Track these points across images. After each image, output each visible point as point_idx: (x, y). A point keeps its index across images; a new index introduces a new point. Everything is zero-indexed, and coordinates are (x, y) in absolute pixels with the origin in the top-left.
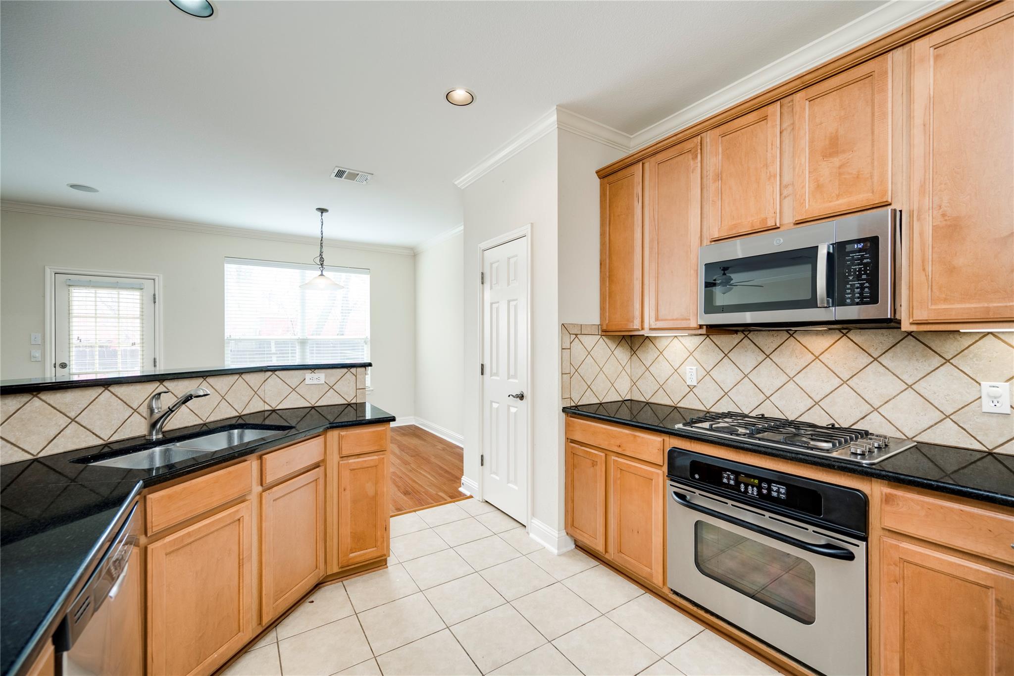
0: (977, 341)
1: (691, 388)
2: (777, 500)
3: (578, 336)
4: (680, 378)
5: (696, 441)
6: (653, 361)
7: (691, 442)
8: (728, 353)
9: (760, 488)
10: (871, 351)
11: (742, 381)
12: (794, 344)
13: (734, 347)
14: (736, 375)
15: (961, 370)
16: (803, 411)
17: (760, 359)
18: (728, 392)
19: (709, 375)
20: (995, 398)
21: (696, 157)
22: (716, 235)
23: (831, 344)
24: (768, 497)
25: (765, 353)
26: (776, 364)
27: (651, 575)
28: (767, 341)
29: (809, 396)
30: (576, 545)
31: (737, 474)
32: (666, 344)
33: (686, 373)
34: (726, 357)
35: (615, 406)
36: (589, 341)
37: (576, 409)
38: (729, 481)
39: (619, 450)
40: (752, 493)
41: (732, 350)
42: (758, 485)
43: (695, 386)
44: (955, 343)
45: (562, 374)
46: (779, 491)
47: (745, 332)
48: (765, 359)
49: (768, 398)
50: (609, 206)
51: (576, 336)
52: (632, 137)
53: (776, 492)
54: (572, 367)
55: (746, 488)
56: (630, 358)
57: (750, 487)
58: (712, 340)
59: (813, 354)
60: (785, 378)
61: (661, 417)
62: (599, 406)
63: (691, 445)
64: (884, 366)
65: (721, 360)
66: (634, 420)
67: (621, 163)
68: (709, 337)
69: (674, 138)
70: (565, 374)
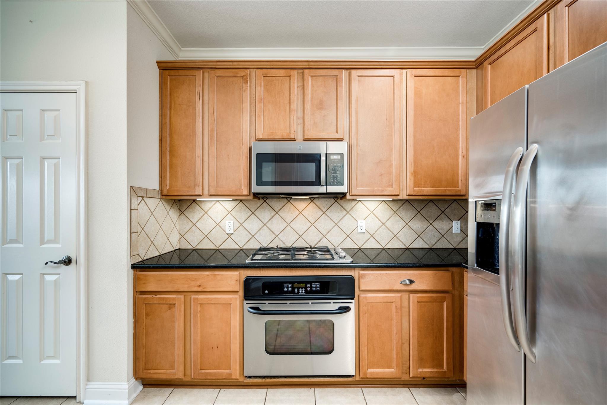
0: (356, 204)
1: (229, 235)
2: (316, 292)
3: (144, 198)
4: (221, 229)
5: (264, 269)
6: (199, 219)
7: (260, 270)
8: (254, 211)
9: (306, 288)
10: (322, 209)
11: (263, 228)
12: (290, 206)
13: (258, 208)
14: (259, 225)
15: (352, 216)
16: (294, 241)
17: (273, 215)
18: (254, 235)
19: (242, 225)
20: (362, 226)
21: (247, 82)
22: (260, 137)
23: (307, 206)
24: (311, 292)
25: (275, 211)
26: (281, 217)
27: (230, 374)
28: (276, 204)
29: (297, 233)
30: (144, 385)
31: (292, 283)
32: (210, 206)
33: (225, 226)
34: (253, 214)
35: (170, 256)
36: (154, 203)
37: (143, 263)
38: (288, 289)
39: (200, 289)
40: (302, 292)
41: (256, 210)
42: (304, 286)
43: (232, 234)
44: (350, 205)
45: (131, 233)
46: (316, 286)
47: (264, 199)
48: (275, 214)
49: (277, 236)
50: (170, 95)
51: (143, 199)
52: (182, 49)
53: (315, 287)
54: (139, 226)
55: (298, 291)
56: (179, 217)
57: (301, 289)
58: (244, 204)
59: (299, 211)
60: (286, 224)
61: (206, 257)
62: (160, 257)
63: (261, 272)
64: (327, 216)
65: (250, 216)
66: (183, 263)
67: (184, 64)
68: (242, 202)
69: (231, 64)
70: (134, 233)
